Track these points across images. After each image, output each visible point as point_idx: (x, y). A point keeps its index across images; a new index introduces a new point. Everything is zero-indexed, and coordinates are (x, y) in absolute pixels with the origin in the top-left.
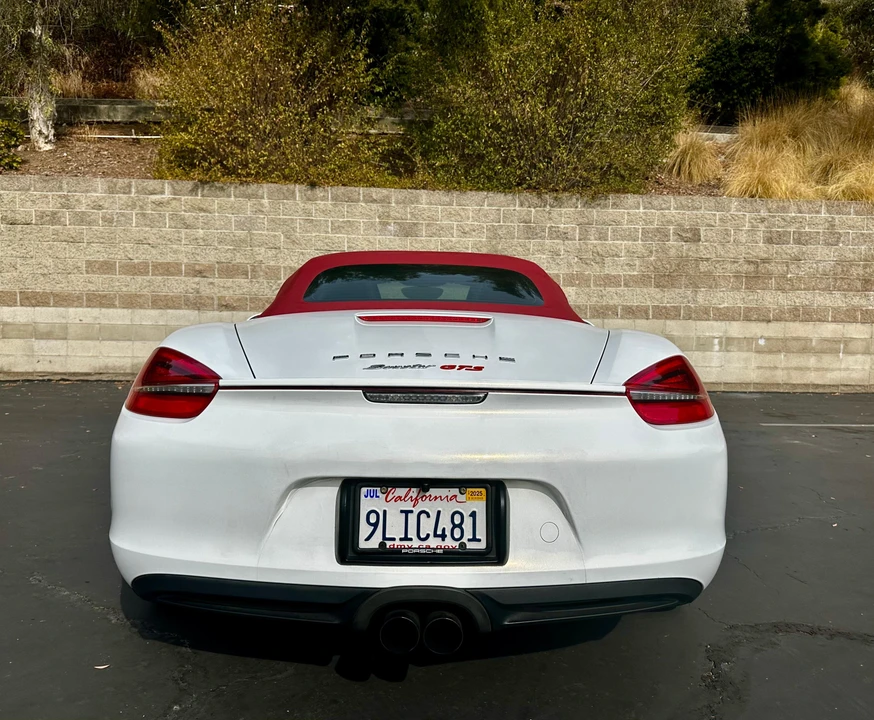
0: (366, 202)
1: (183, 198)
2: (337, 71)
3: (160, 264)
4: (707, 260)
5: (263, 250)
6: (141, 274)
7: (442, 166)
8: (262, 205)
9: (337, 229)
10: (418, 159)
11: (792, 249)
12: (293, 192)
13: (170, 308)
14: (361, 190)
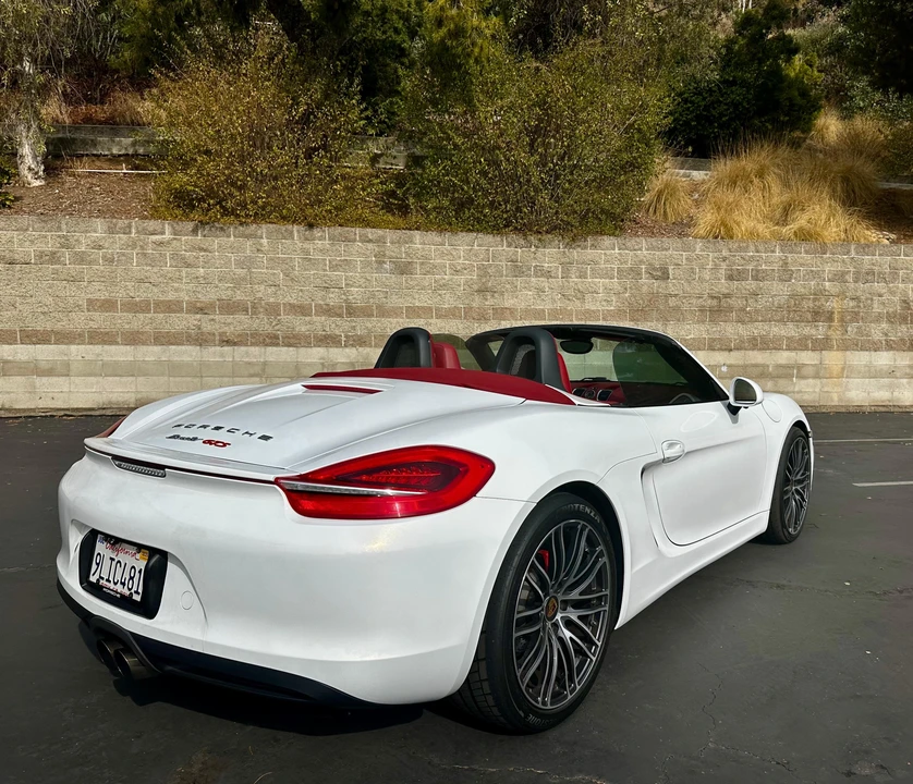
0: (362, 241)
1: (183, 238)
3: (162, 302)
4: (676, 295)
5: (263, 287)
6: (143, 312)
7: (435, 208)
8: (261, 245)
9: (334, 267)
10: (411, 201)
11: (751, 285)
12: (292, 232)
13: (172, 344)
14: (358, 230)
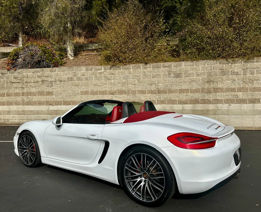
0: (163, 67)
1: (107, 71)
2: (154, 26)
3: (101, 91)
5: (131, 85)
6: (96, 94)
7: (190, 53)
8: (130, 71)
9: (154, 77)
10: (181, 51)
12: (140, 66)
14: (162, 63)
